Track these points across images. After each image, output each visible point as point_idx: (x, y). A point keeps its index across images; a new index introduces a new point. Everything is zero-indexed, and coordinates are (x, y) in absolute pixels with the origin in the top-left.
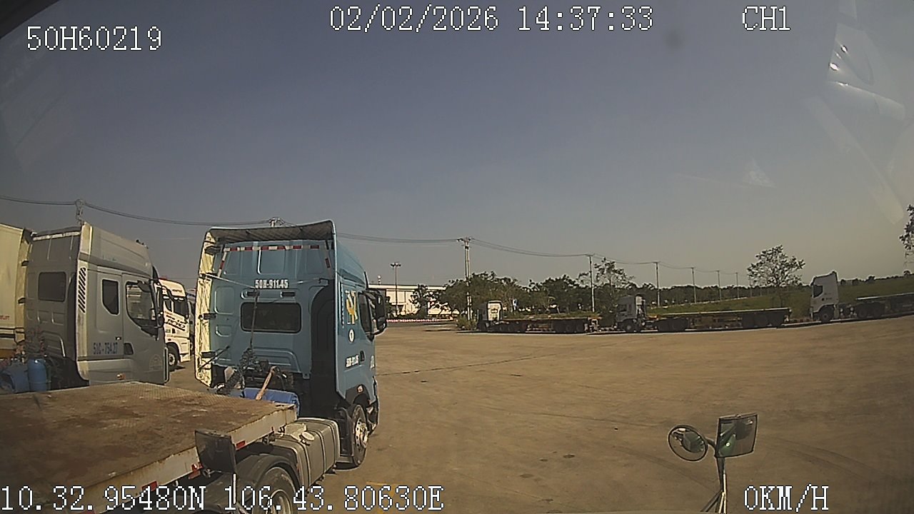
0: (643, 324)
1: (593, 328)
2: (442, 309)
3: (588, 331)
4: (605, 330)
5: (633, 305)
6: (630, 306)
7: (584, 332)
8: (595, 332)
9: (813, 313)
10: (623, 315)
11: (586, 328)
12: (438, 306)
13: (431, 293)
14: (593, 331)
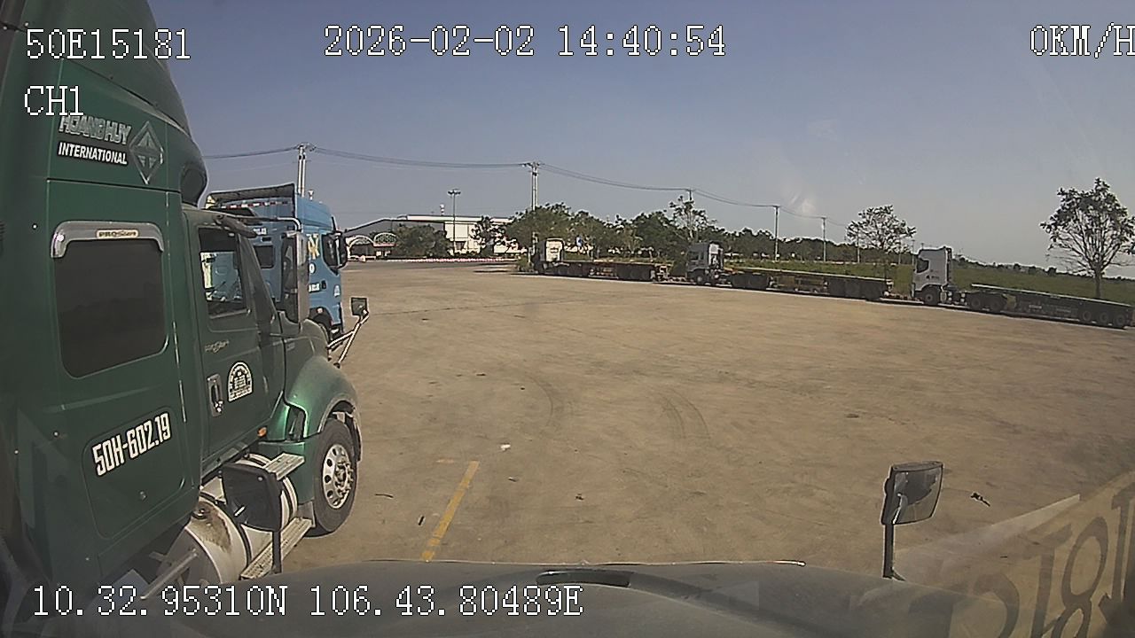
0: (717, 276)
1: (661, 276)
2: (509, 246)
3: (656, 279)
4: (677, 280)
5: (706, 253)
6: (703, 254)
7: (651, 281)
8: (665, 281)
9: (915, 292)
10: (694, 263)
11: (653, 276)
12: (504, 243)
13: (497, 227)
14: (663, 279)
